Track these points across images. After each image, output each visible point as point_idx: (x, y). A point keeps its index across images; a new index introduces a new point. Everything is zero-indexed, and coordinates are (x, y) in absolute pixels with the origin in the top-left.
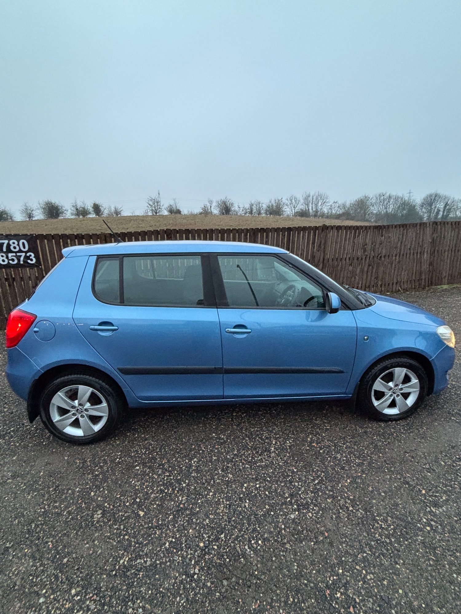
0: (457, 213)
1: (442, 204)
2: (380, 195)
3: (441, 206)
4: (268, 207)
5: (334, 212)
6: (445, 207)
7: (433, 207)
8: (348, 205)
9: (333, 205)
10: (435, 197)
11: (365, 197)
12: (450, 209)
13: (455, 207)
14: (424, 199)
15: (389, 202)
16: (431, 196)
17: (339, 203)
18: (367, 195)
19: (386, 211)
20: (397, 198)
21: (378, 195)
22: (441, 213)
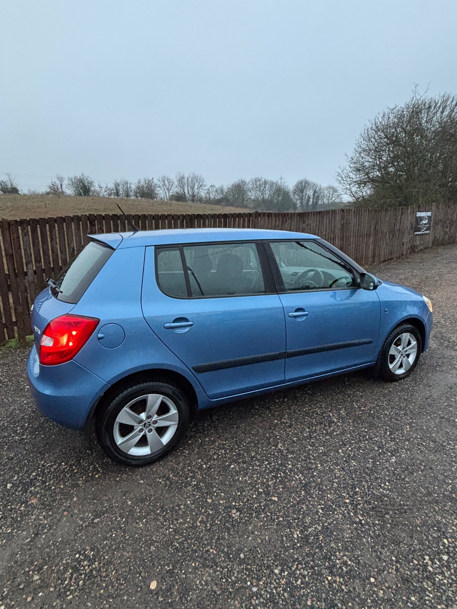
0: (324, 200)
1: (311, 191)
2: (256, 180)
3: (310, 193)
4: (138, 188)
5: (212, 196)
6: (314, 194)
7: (304, 194)
8: (226, 190)
9: (210, 189)
10: (305, 184)
11: (242, 181)
12: (318, 197)
13: (322, 194)
14: (296, 186)
15: (265, 187)
16: (301, 183)
17: (217, 187)
18: (243, 180)
19: (263, 197)
20: (272, 184)
21: (254, 181)
22: (311, 200)
